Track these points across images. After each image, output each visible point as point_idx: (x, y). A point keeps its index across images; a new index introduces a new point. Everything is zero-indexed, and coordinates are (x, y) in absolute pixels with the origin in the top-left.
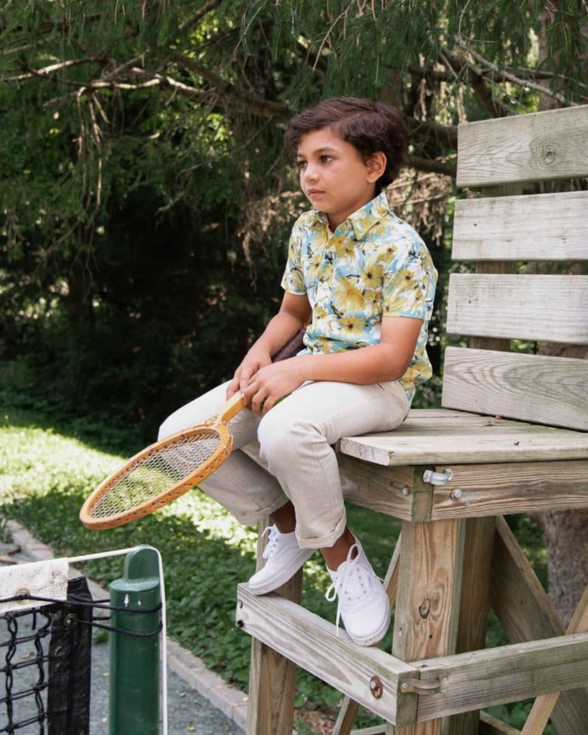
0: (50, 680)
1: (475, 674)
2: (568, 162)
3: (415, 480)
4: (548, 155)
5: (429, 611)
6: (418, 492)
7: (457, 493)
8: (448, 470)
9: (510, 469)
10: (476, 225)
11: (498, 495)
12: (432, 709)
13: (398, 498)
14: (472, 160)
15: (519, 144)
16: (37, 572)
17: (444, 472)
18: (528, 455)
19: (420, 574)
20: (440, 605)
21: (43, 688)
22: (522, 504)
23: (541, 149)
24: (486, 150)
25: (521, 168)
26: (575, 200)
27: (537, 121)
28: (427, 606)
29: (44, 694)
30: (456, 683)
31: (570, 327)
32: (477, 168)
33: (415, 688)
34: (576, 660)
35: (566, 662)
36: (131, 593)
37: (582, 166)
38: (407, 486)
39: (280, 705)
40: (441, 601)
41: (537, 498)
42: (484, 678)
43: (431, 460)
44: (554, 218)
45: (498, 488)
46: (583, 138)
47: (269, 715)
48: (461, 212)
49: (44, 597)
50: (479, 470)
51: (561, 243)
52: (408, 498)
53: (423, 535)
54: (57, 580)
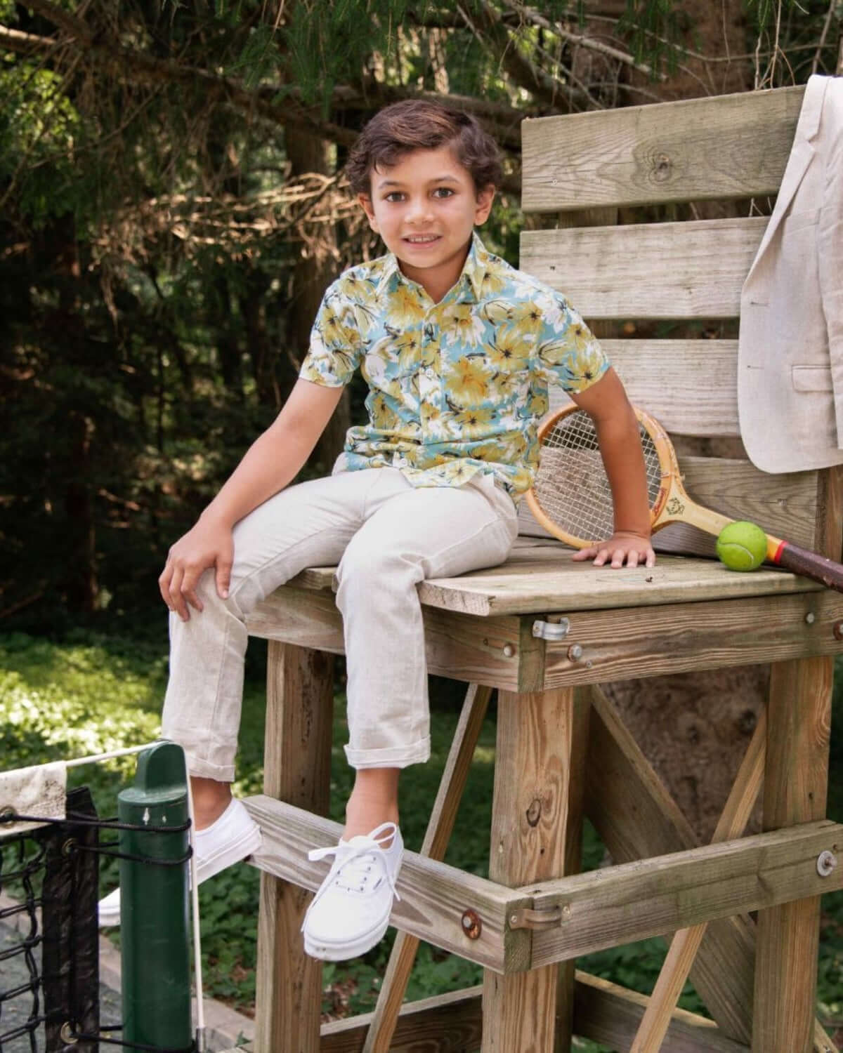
0: (45, 931)
1: (604, 901)
2: (692, 179)
3: (521, 635)
4: (661, 167)
5: (539, 817)
6: (526, 651)
7: (576, 650)
8: (565, 619)
9: (644, 615)
10: (553, 268)
11: (629, 652)
12: (551, 950)
13: (497, 661)
14: (545, 173)
15: (617, 150)
16: (26, 782)
17: (559, 622)
18: (666, 595)
19: (527, 768)
20: (553, 807)
21: (36, 944)
22: (659, 662)
23: (651, 158)
24: (566, 159)
25: (619, 186)
26: (704, 233)
27: (643, 119)
28: (537, 809)
29: (37, 952)
30: (580, 913)
31: (702, 413)
32: (552, 185)
33: (529, 921)
34: (732, 877)
35: (721, 880)
36: (151, 806)
37: (712, 184)
38: (510, 645)
39: (303, 971)
40: (554, 802)
41: (678, 654)
42: (617, 905)
43: (542, 607)
44: (673, 259)
45: (629, 642)
46: (714, 144)
47: (290, 987)
48: (530, 250)
49: (35, 816)
50: (604, 618)
51: (684, 294)
52: (512, 660)
53: (529, 711)
54: (53, 792)
